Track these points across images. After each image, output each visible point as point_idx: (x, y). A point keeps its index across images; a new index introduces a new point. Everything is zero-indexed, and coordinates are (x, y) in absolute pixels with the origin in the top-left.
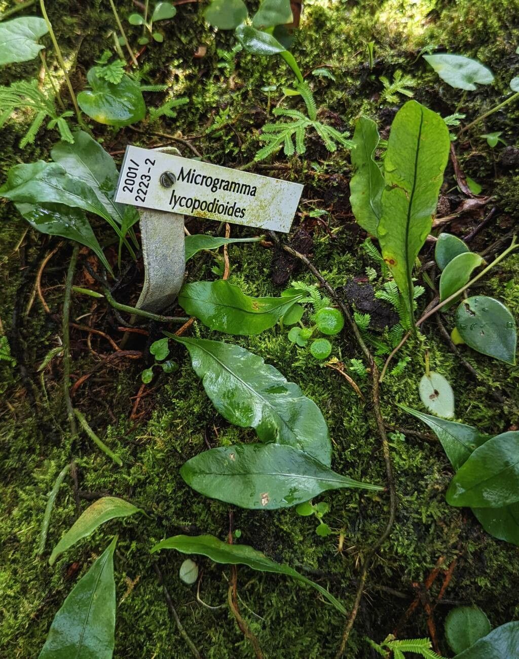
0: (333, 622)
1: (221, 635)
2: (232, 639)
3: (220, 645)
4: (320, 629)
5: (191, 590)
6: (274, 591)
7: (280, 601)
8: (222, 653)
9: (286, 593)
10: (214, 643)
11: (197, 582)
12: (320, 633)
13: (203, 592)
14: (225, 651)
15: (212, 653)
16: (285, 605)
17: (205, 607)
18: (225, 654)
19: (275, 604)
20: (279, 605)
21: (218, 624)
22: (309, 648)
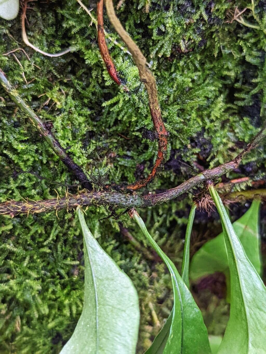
0: (248, 59)
1: (70, 98)
2: (90, 102)
3: (70, 113)
4: (225, 73)
5: (10, 29)
6: (167, 9)
7: (180, 24)
8: (76, 123)
9: (189, 9)
10: (60, 111)
11: (18, 19)
12: (225, 78)
13: (31, 33)
14: (81, 119)
15: (59, 125)
16: (186, 31)
17: (39, 55)
18: (80, 124)
19: (170, 31)
20: (178, 32)
21: (61, 83)
22: (211, 102)
